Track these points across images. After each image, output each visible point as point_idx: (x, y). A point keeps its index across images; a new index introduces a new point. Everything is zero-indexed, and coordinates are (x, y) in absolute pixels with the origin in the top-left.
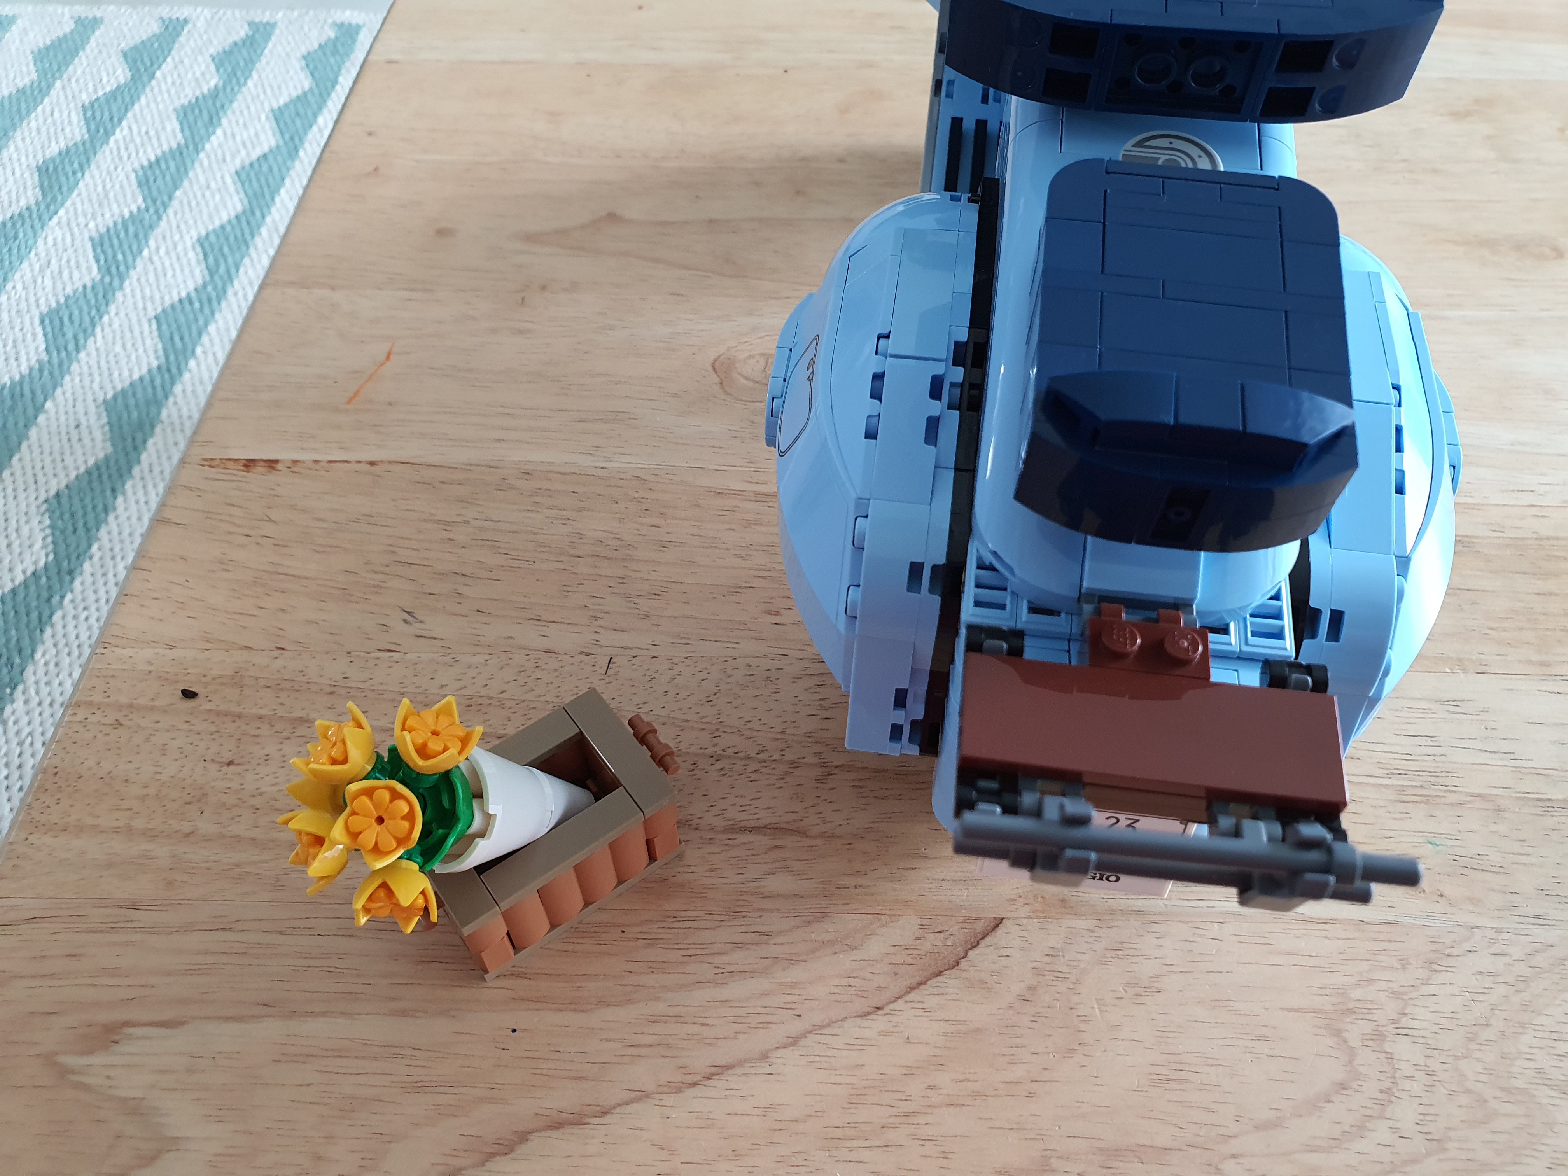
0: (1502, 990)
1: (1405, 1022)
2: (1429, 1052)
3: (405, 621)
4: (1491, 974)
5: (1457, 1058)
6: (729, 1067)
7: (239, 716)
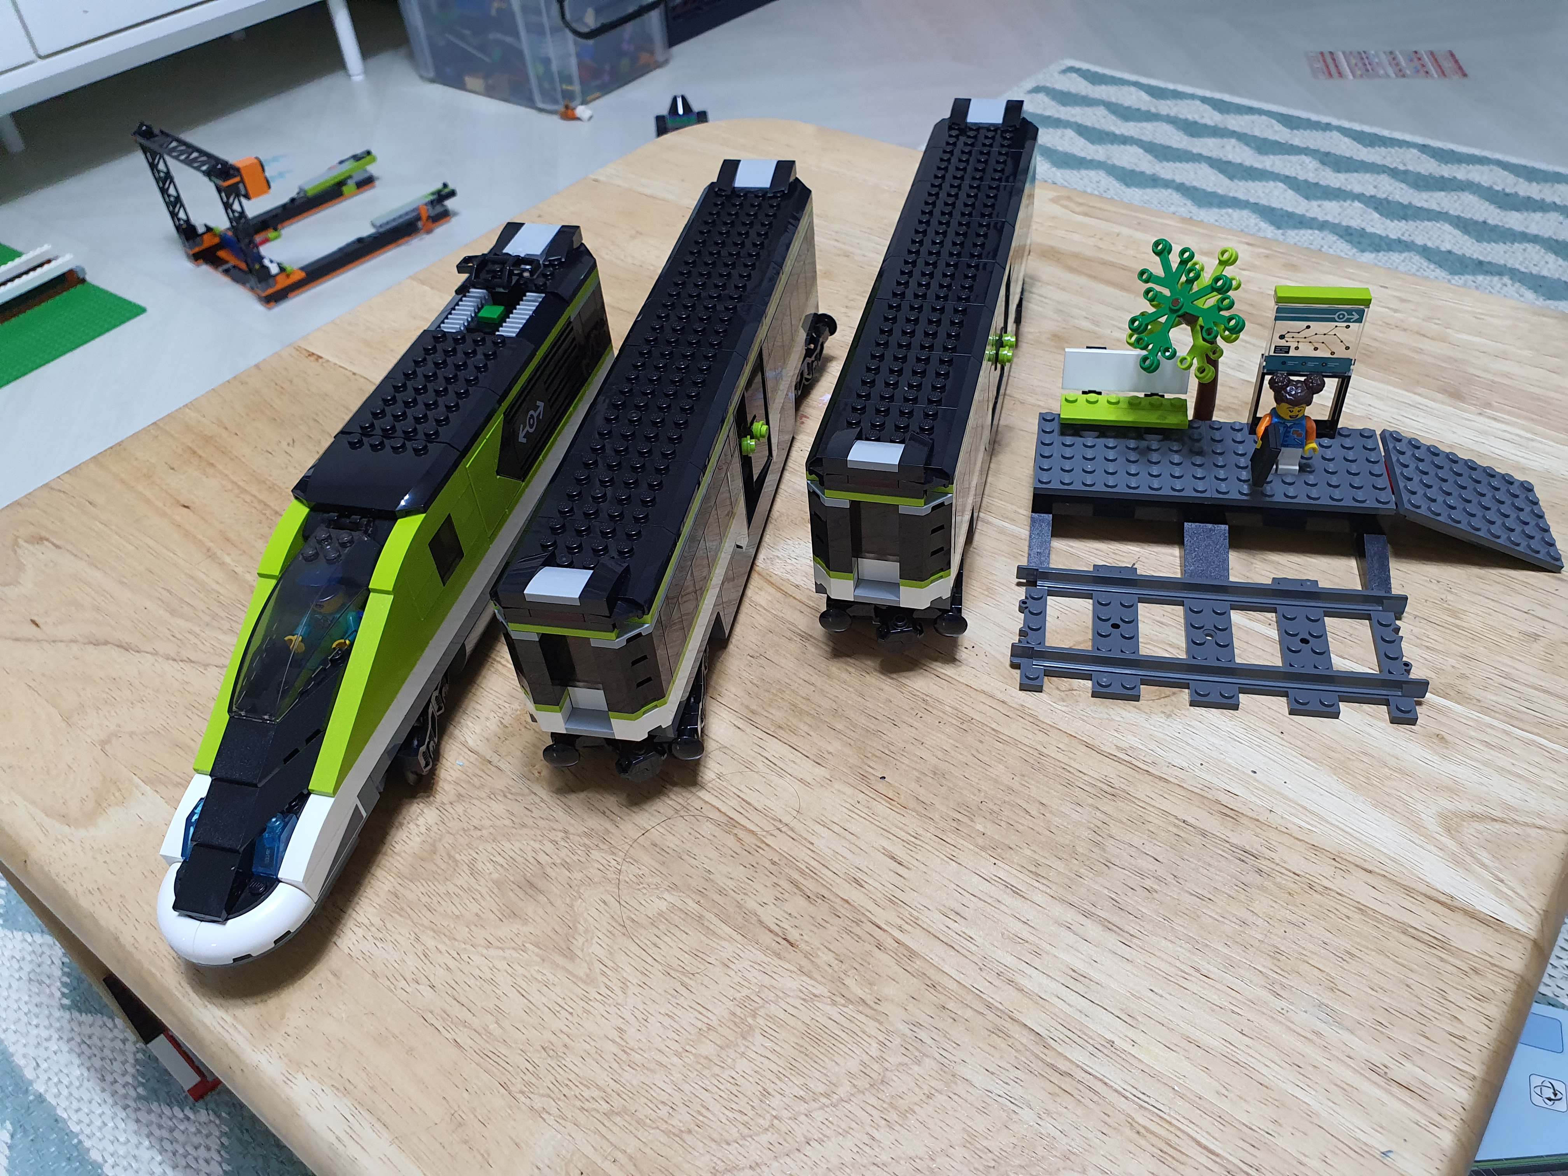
0: (507, 822)
1: (448, 807)
2: (439, 823)
3: (288, 444)
4: (513, 814)
5: (449, 833)
6: (192, 662)
7: (195, 452)
